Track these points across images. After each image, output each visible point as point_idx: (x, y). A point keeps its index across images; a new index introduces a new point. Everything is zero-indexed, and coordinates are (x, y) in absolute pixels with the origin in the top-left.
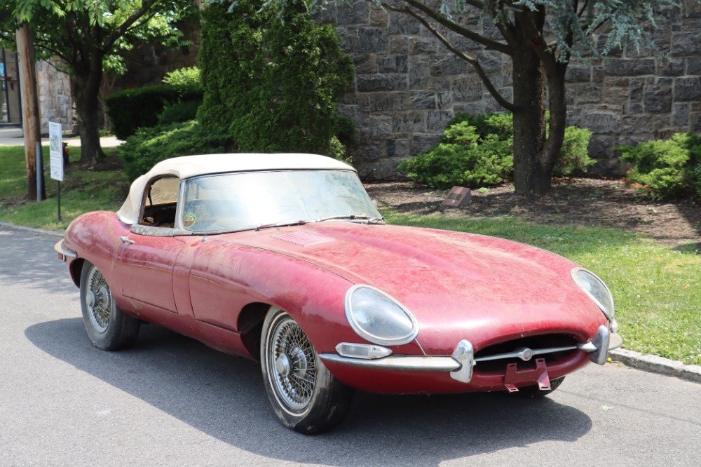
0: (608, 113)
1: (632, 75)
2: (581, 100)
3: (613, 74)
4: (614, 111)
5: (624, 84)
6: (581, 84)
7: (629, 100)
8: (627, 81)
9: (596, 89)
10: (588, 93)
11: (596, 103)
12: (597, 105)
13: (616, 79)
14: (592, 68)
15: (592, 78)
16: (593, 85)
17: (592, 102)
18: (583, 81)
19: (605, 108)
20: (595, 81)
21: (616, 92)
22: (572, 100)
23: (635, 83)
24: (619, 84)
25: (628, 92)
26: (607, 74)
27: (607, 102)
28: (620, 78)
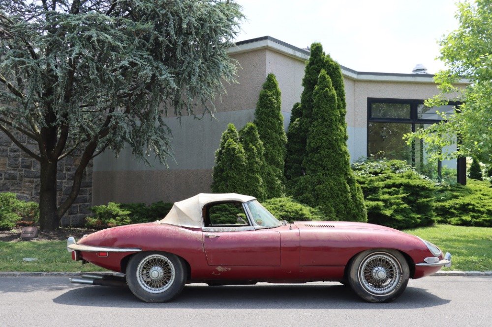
0: (24, 195)
1: (35, 178)
2: (13, 188)
3: (27, 177)
4: (28, 194)
5: (32, 182)
6: (13, 181)
7: (34, 190)
8: (33, 181)
9: (20, 184)
10: (16, 186)
11: (19, 190)
12: (20, 191)
13: (28, 179)
14: (18, 173)
15: (18, 178)
16: (18, 181)
17: (18, 190)
18: (14, 179)
19: (24, 193)
20: (19, 180)
21: (29, 185)
22: (9, 188)
23: (37, 182)
24: (30, 182)
25: (33, 186)
26: (25, 177)
27: (24, 190)
28: (30, 179)
